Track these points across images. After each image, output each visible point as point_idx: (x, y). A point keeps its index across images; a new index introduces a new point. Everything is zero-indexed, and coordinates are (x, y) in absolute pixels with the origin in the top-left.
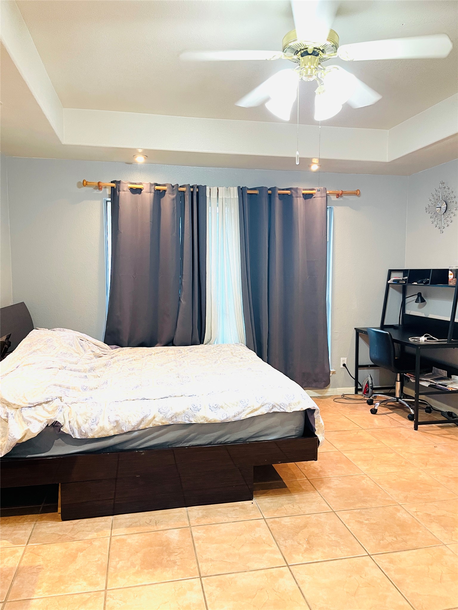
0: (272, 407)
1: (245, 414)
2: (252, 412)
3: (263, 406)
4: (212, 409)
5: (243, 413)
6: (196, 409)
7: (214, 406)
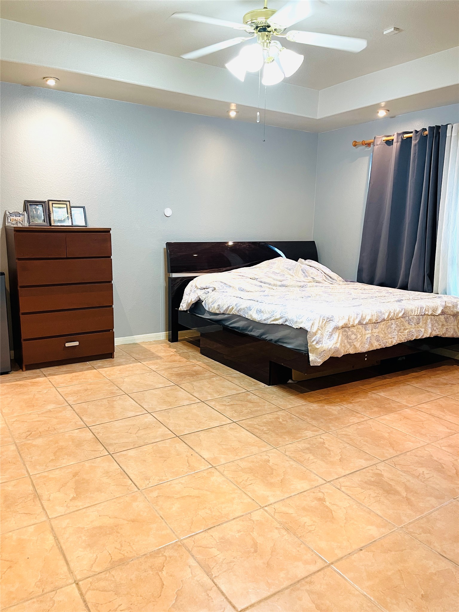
0: (285, 320)
1: (270, 321)
2: (274, 320)
3: (282, 318)
4: (258, 312)
5: (270, 319)
6: (250, 309)
7: (259, 310)
